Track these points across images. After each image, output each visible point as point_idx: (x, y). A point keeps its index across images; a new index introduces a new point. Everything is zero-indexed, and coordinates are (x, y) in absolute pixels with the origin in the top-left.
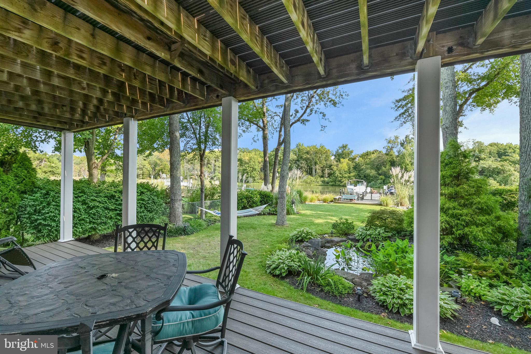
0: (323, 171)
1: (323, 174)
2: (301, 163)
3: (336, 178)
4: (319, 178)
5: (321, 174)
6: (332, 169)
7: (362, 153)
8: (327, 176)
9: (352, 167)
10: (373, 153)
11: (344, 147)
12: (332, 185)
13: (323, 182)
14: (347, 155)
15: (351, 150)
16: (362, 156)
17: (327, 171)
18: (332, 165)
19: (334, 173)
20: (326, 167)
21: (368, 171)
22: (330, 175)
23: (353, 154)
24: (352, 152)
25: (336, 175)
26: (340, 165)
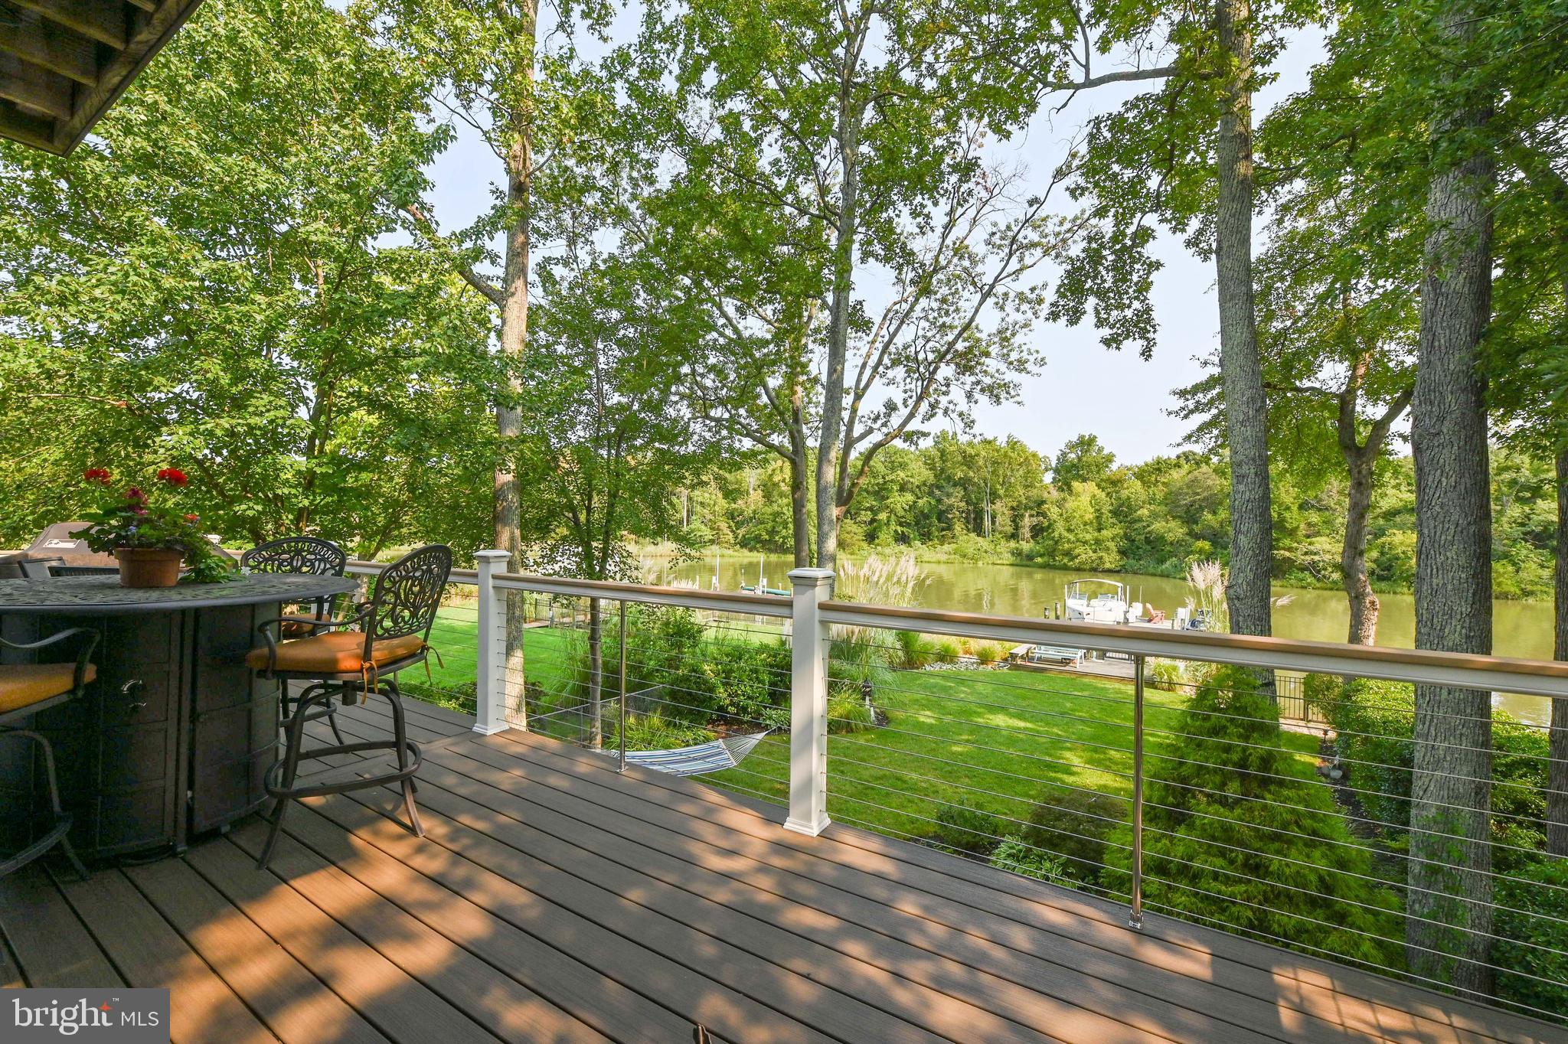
0: (1016, 520)
1: (1017, 528)
2: (949, 495)
3: (1056, 543)
4: (1003, 542)
5: (1009, 529)
6: (1044, 515)
7: (1141, 463)
8: (1028, 535)
9: (1106, 509)
10: (1178, 466)
11: (1086, 443)
12: (1044, 566)
13: (1017, 553)
14: (1093, 468)
15: (1106, 452)
16: (1142, 474)
17: (1027, 522)
18: (1043, 502)
19: (1049, 527)
20: (1026, 509)
21: (1158, 526)
22: (1037, 531)
23: (1114, 467)
24: (1110, 459)
25: (1056, 534)
26: (1071, 504)
